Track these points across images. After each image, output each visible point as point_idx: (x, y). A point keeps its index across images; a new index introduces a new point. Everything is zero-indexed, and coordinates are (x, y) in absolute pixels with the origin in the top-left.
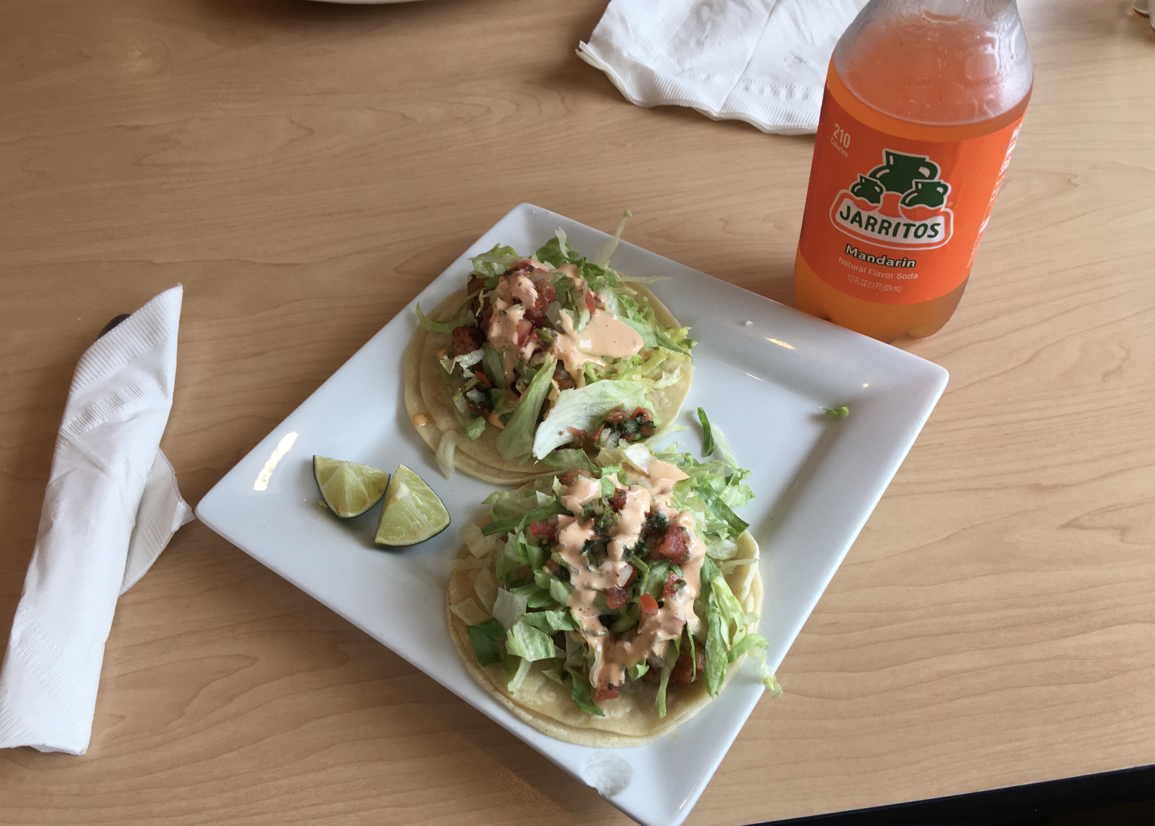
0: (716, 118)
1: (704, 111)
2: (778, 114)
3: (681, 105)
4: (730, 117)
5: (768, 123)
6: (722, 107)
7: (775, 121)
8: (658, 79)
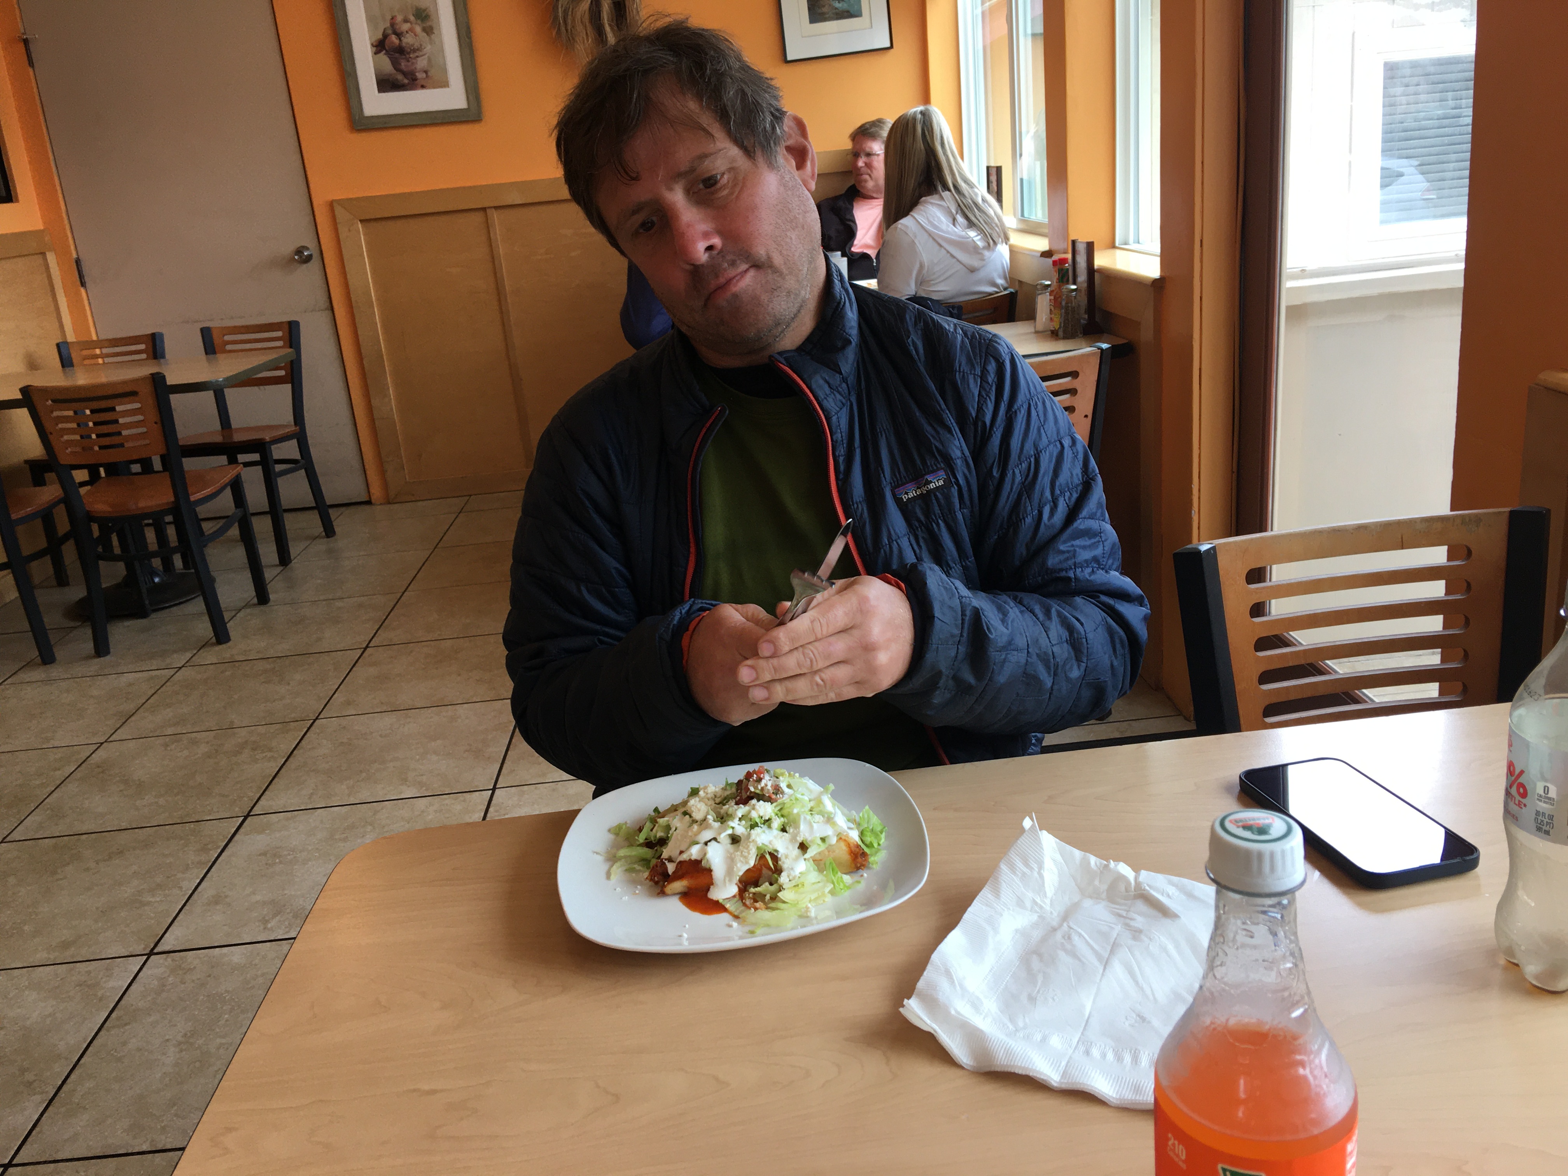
0: (1056, 1087)
1: (1043, 1080)
2: (1124, 1084)
3: (1016, 1072)
4: (1071, 1087)
5: (1114, 1096)
6: (1062, 1076)
7: (1121, 1093)
8: (990, 1041)
